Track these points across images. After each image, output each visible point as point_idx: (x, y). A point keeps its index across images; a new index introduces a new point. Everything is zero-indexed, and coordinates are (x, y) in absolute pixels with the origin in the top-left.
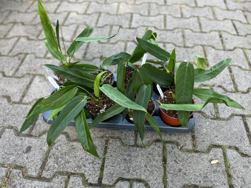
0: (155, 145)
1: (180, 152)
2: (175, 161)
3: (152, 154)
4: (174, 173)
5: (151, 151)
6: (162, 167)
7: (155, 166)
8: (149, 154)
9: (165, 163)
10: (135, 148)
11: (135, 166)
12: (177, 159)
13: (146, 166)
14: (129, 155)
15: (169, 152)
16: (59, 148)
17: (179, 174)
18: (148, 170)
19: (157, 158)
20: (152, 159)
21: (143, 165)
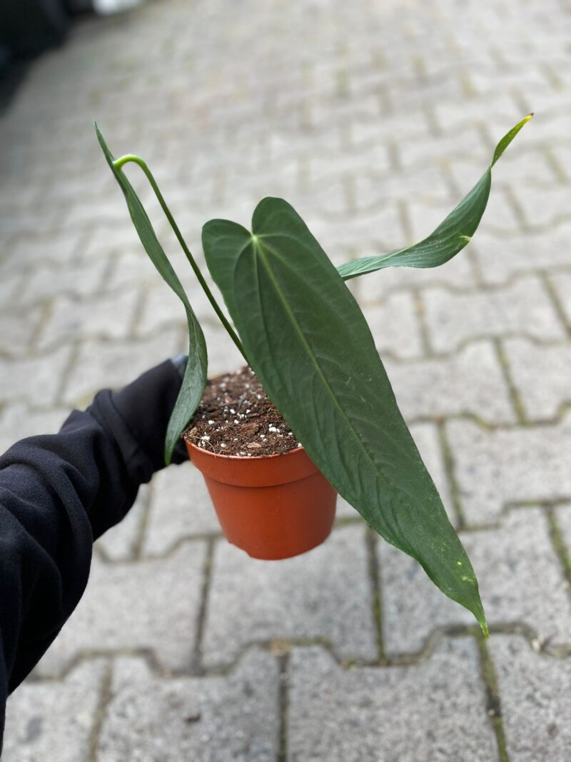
0: (451, 649)
1: (543, 664)
2: (530, 697)
3: (445, 686)
4: (534, 745)
5: (441, 676)
6: (488, 732)
7: (462, 729)
8: (436, 687)
9: (498, 715)
10: (381, 672)
11: (395, 743)
12: (535, 690)
13: (430, 735)
14: (366, 704)
15: (505, 669)
16: (130, 711)
17: (551, 749)
18: (441, 751)
19: (464, 698)
20: (447, 704)
21: (420, 733)
